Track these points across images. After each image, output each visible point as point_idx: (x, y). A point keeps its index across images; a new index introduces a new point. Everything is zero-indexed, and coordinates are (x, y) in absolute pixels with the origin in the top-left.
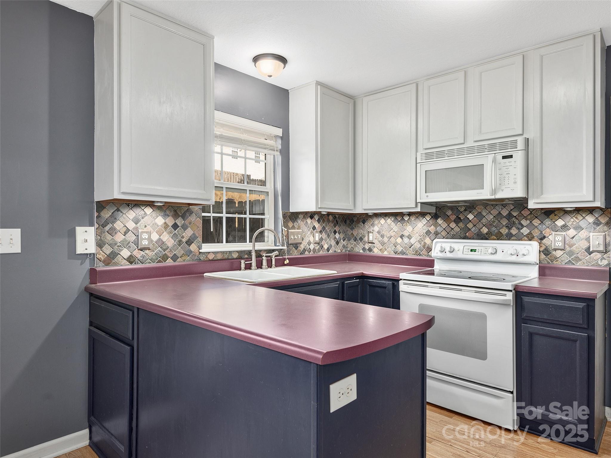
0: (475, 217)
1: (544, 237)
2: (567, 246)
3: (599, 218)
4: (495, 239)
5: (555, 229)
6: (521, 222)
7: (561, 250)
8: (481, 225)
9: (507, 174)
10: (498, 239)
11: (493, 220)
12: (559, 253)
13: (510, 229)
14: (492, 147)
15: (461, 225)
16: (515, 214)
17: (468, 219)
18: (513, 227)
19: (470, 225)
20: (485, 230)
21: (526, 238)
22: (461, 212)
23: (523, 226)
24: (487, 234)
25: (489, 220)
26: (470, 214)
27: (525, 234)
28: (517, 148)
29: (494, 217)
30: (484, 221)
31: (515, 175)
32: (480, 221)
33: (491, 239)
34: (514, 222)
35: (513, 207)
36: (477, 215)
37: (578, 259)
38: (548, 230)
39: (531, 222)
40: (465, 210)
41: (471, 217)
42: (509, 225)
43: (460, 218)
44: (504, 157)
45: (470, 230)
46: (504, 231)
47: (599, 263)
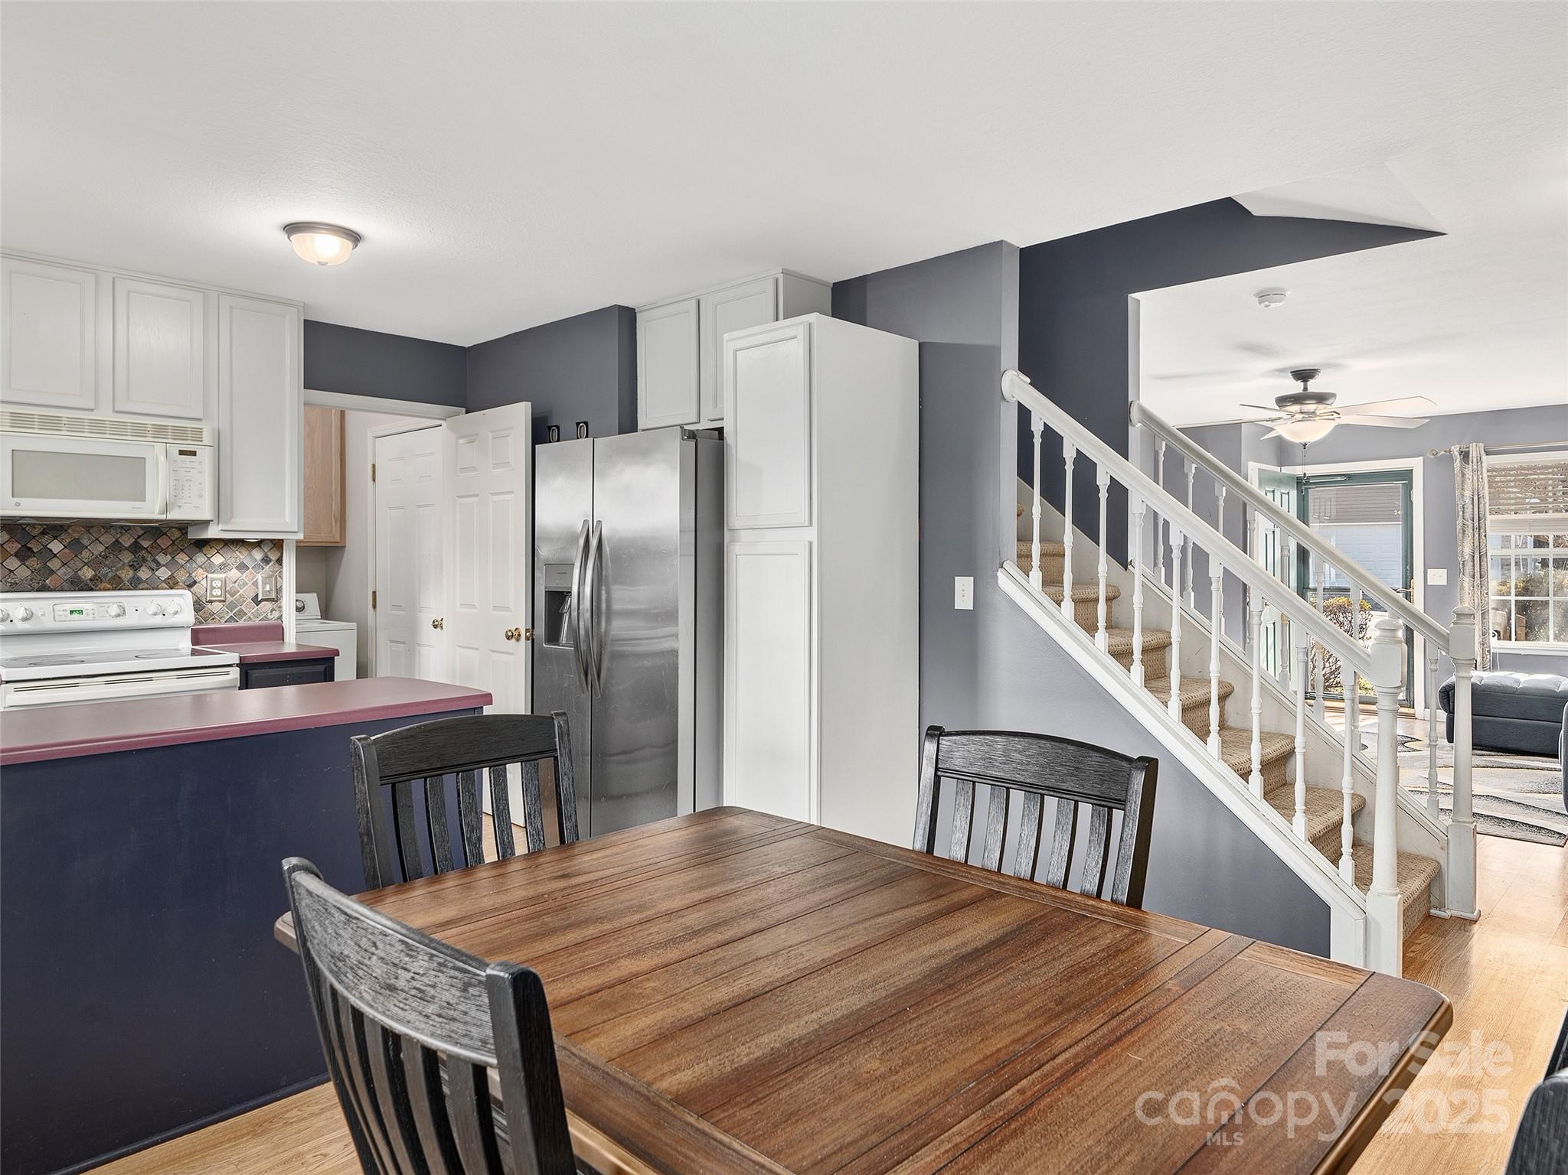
0: (65, 547)
1: (195, 582)
2: (228, 595)
3: (269, 554)
4: (109, 590)
5: (209, 568)
6: (157, 558)
7: (220, 601)
8: (79, 564)
9: (187, 480)
10: (114, 589)
11: (103, 553)
12: (216, 607)
13: (136, 569)
14: (160, 431)
15: (33, 562)
16: (146, 544)
17: (51, 551)
18: (142, 566)
19: (54, 564)
20: (88, 573)
21: (165, 585)
22: (34, 537)
23: (159, 565)
24: (91, 580)
25: (96, 553)
26: (56, 540)
27: (163, 579)
28: (201, 441)
29: (106, 548)
30: (85, 554)
31: (200, 484)
32: (76, 556)
33: (100, 590)
34: (143, 557)
35: (143, 532)
36: (69, 543)
37: (241, 613)
38: (200, 571)
39: (173, 558)
40: (43, 533)
41: (56, 546)
42: (135, 564)
43: (30, 549)
44: (182, 453)
45: (52, 572)
46: (126, 574)
47: (269, 616)
